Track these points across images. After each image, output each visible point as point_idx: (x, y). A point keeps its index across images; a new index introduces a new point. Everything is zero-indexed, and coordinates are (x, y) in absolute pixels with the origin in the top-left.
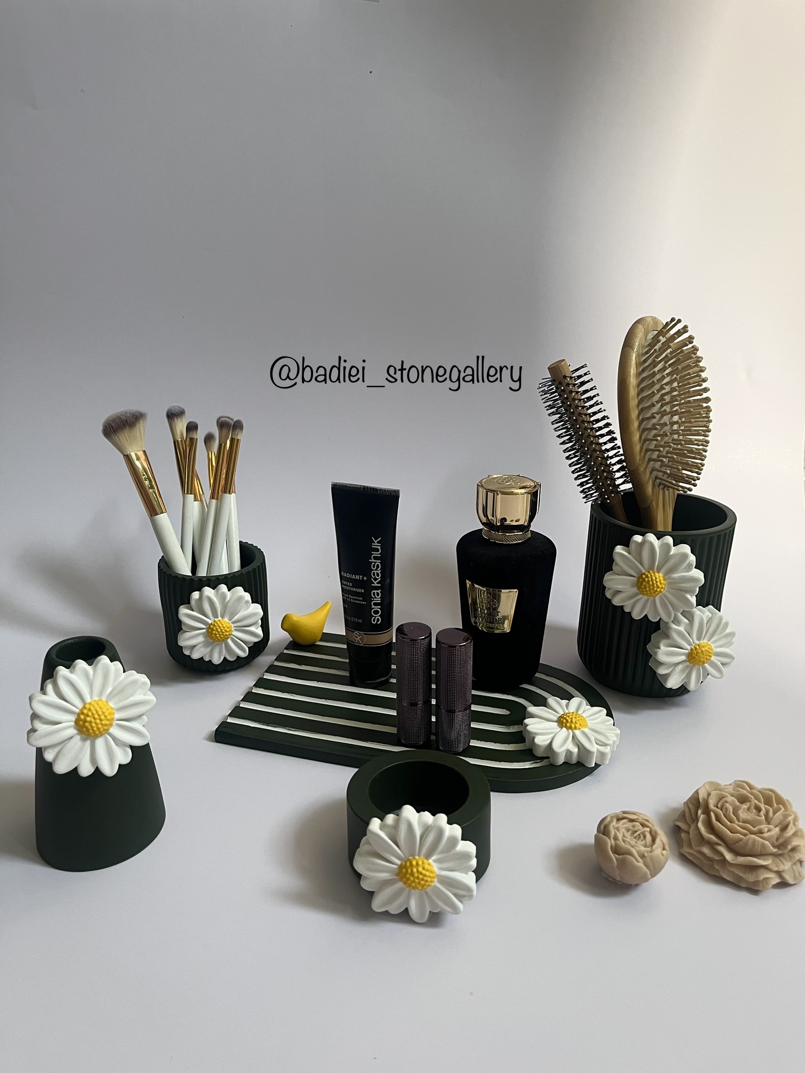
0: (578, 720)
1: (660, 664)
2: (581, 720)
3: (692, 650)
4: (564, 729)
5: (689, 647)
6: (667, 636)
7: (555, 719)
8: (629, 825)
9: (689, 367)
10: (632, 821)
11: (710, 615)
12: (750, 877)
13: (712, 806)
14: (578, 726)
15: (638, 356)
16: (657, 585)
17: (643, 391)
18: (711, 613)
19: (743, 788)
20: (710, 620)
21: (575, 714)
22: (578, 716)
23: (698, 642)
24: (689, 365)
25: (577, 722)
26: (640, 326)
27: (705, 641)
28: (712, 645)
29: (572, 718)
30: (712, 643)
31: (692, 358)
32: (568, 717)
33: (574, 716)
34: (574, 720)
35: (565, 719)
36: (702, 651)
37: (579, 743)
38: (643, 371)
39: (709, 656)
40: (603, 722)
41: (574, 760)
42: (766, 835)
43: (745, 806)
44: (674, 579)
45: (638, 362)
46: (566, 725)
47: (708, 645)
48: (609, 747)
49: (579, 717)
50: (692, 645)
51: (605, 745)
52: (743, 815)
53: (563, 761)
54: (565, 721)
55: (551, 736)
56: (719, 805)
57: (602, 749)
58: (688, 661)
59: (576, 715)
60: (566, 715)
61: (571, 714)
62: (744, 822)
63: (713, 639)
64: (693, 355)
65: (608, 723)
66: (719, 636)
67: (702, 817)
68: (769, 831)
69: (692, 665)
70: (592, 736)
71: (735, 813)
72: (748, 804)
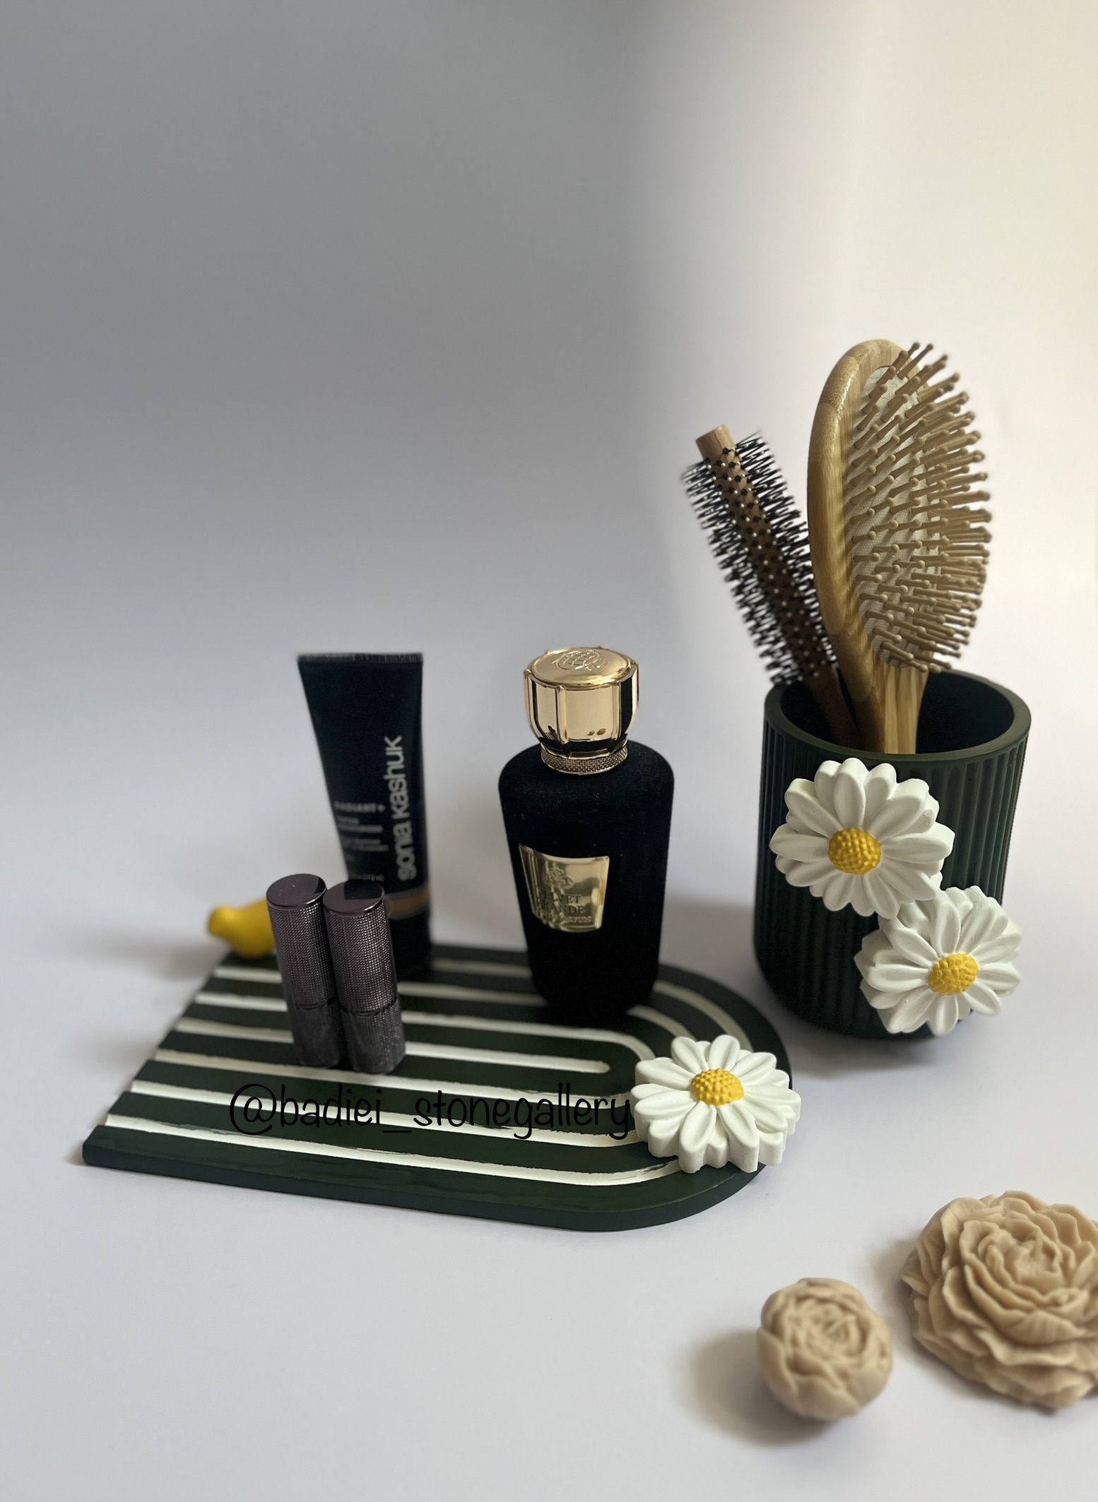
0: (726, 1086)
1: (877, 992)
2: (730, 1084)
3: (935, 968)
4: (702, 1103)
5: (930, 964)
6: (887, 943)
7: (686, 1083)
8: (818, 1310)
9: (942, 437)
10: (823, 1301)
11: (971, 906)
12: (1038, 1388)
13: (967, 1254)
14: (725, 1097)
15: (844, 422)
16: (862, 854)
17: (855, 486)
18: (974, 902)
19: (1020, 1209)
20: (969, 915)
21: (719, 1074)
22: (725, 1077)
23: (946, 955)
24: (943, 434)
25: (725, 1089)
26: (853, 360)
27: (961, 952)
28: (973, 959)
29: (714, 1083)
30: (974, 955)
31: (949, 419)
32: (708, 1080)
33: (719, 1079)
34: (718, 1086)
35: (703, 1084)
36: (954, 972)
37: (727, 1130)
38: (856, 446)
39: (967, 979)
40: (769, 1083)
41: (721, 1161)
42: (1065, 1309)
43: (1025, 1251)
44: (896, 843)
45: (843, 433)
46: (705, 1096)
47: (965, 959)
48: (781, 1135)
49: (727, 1079)
50: (936, 960)
51: (774, 1131)
52: (1024, 1268)
53: (702, 1165)
54: (702, 1089)
55: (678, 1119)
56: (980, 1249)
57: (769, 1138)
58: (929, 987)
59: (722, 1076)
60: (704, 1077)
61: (713, 1075)
62: (1027, 1282)
63: (979, 947)
64: (951, 414)
65: (779, 1084)
66: (990, 943)
67: (950, 1275)
68: (1071, 1298)
69: (937, 993)
70: (751, 1114)
71: (1009, 1267)
72: (1030, 1244)
